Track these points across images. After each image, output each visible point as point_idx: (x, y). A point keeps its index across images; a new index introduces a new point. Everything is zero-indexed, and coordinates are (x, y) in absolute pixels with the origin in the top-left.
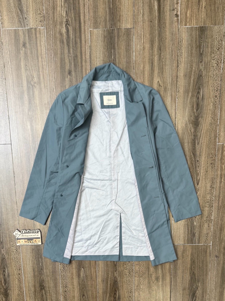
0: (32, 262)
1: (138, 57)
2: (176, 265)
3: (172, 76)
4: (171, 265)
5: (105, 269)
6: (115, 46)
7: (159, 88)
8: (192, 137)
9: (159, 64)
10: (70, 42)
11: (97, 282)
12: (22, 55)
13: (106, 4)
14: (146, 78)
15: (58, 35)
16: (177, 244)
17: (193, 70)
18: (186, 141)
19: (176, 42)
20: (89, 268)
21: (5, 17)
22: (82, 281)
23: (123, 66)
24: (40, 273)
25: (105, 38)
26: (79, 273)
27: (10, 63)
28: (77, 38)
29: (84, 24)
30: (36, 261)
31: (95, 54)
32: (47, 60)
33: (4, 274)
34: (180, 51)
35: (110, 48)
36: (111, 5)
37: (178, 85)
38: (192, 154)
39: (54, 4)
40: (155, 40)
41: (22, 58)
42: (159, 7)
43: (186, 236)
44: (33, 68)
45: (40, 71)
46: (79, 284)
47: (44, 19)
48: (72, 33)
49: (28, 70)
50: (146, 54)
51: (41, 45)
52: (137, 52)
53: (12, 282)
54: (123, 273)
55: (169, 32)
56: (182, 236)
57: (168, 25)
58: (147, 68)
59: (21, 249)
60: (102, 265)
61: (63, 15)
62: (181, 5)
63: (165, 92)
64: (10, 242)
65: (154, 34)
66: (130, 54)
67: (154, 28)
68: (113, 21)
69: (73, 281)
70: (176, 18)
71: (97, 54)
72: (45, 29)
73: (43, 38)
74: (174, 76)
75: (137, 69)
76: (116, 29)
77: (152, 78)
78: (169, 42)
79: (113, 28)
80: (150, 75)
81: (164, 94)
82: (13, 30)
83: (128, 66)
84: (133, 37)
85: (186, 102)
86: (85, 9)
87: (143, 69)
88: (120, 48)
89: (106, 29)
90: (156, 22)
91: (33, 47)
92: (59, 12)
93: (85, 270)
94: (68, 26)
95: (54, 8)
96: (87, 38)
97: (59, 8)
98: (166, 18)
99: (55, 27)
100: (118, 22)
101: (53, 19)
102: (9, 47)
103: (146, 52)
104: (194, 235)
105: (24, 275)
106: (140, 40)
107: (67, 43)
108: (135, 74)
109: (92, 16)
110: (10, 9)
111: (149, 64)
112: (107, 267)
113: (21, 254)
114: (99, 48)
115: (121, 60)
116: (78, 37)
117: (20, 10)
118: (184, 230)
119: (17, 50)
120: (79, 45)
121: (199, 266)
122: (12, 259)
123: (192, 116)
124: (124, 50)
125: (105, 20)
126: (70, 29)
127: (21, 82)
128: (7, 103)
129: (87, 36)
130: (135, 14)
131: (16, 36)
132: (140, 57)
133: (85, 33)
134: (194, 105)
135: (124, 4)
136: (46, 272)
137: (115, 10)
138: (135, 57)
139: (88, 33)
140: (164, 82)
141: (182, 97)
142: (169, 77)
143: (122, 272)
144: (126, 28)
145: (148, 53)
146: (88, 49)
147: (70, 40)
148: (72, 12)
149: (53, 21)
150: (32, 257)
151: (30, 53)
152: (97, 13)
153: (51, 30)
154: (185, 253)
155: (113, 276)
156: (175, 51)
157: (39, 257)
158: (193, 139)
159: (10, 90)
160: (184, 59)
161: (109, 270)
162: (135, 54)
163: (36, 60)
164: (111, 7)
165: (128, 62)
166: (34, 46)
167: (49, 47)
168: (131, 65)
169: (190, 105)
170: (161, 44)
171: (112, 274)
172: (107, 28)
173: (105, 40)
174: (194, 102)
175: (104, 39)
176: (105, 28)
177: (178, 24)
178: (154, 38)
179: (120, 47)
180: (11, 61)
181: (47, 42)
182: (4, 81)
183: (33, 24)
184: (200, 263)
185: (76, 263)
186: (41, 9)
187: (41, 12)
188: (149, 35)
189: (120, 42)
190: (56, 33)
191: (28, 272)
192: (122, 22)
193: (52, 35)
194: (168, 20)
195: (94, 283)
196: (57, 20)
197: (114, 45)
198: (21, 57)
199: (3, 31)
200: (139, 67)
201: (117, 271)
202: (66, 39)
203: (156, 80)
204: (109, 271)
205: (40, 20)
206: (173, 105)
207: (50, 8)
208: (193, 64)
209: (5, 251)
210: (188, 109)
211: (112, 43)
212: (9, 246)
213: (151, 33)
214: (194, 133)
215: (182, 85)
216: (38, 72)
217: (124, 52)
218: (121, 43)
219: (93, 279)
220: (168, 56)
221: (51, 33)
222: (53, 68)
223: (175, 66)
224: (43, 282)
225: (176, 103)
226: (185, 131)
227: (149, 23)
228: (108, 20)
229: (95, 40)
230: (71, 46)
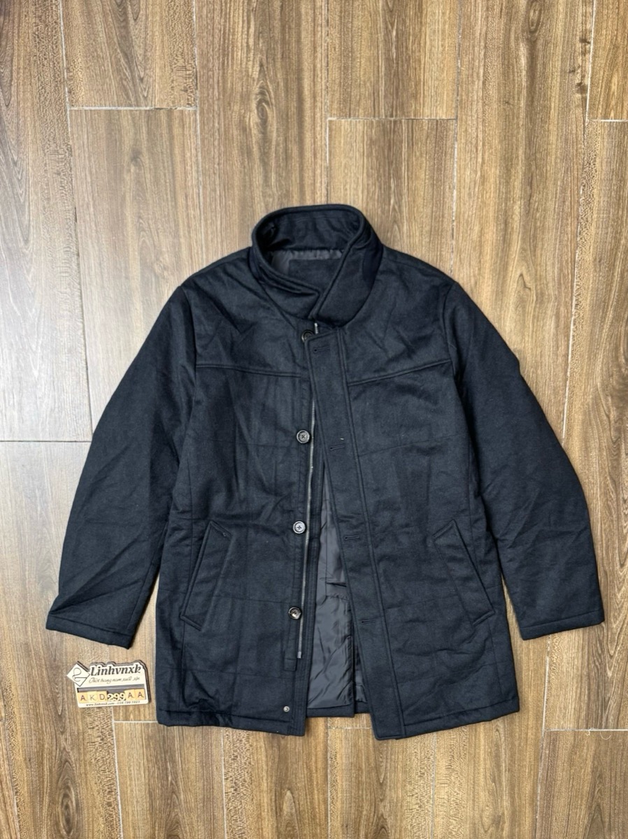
0: (147, 771)
1: (464, 204)
2: (551, 786)
3: (561, 262)
4: (537, 786)
5: (353, 794)
6: (401, 169)
7: (522, 292)
8: (612, 433)
9: (524, 226)
10: (269, 154)
11: (329, 829)
12: (128, 187)
13: (378, 46)
14: (488, 265)
15: (235, 132)
16: (556, 730)
17: (621, 247)
18: (593, 445)
19: (577, 164)
20: (307, 791)
21: (79, 73)
22: (287, 826)
23: (422, 227)
24: (169, 801)
25: (373, 146)
26: (280, 805)
27: (92, 209)
28: (291, 141)
29: (311, 104)
30: (159, 769)
31: (342, 190)
32: (201, 204)
33: (65, 804)
34: (585, 189)
35: (385, 175)
36: (394, 50)
37: (578, 287)
38: (609, 482)
39: (227, 41)
40: (517, 157)
41: (127, 196)
42: (532, 62)
43: (584, 707)
44: (160, 226)
45: (181, 233)
46: (279, 833)
47: (194, 84)
48: (275, 127)
49: (144, 230)
50: (488, 197)
51: (184, 160)
52: (464, 188)
53: (89, 827)
54: (402, 806)
55: (557, 135)
56: (573, 707)
57: (556, 114)
58: (491, 235)
59: (114, 735)
60: (344, 784)
61: (250, 74)
62: (594, 57)
63: (538, 306)
64: (84, 717)
65: (514, 138)
66: (444, 193)
67: (515, 121)
68: (397, 98)
69: (262, 825)
70: (578, 96)
71: (346, 190)
72: (198, 112)
73: (192, 140)
74: (567, 261)
75: (463, 236)
76: (406, 122)
77: (503, 263)
78: (556, 163)
79: (396, 116)
80: (500, 255)
81: (537, 310)
82: (103, 114)
83: (435, 227)
84: (454, 144)
85: (597, 337)
86: (315, 58)
87: (478, 239)
88: (416, 175)
89: (377, 119)
90: (522, 104)
91: (161, 164)
92: (241, 64)
93: (296, 796)
94: (266, 106)
95: (226, 52)
96: (319, 143)
97: (239, 54)
98: (549, 93)
99: (229, 108)
100: (413, 102)
101: (220, 84)
102: (90, 161)
103: (490, 188)
104: (605, 705)
105: (122, 808)
106: (473, 156)
107: (261, 155)
108: (455, 253)
109: (337, 81)
110: (96, 51)
111: (497, 224)
112: (359, 790)
113: (115, 749)
114: (355, 174)
115: (417, 210)
116: (295, 140)
117: (126, 55)
118: (579, 691)
119: (115, 172)
120: (295, 163)
121: (615, 787)
122: (90, 763)
123: (612, 376)
124: (427, 181)
125: (375, 93)
126: (272, 115)
127: (123, 265)
128: (83, 323)
129: (321, 137)
130: (463, 79)
131: (113, 130)
132: (471, 204)
133: (314, 129)
134: (620, 345)
135: (431, 50)
136: (186, 798)
137: (403, 66)
138: (456, 203)
139: (323, 129)
140: (537, 278)
141: (587, 321)
142: (553, 264)
143: (399, 804)
144: (432, 118)
145: (495, 192)
146: (321, 176)
147: (270, 148)
148: (278, 65)
149: (221, 89)
150: (147, 758)
151: (151, 183)
152: (350, 71)
153: (216, 116)
154: (578, 753)
155: (375, 812)
156: (571, 191)
157: (167, 758)
158: (614, 440)
159: (93, 288)
160: (598, 213)
161: (364, 797)
162: (457, 195)
163: (170, 203)
164: (393, 57)
165: (435, 219)
166: (163, 160)
167: (207, 167)
168: (445, 225)
169: (610, 344)
170: (533, 168)
171: (373, 807)
172: (379, 116)
173: (371, 153)
174: (620, 337)
175: (371, 146)
176: (374, 117)
177: (584, 113)
178: (512, 149)
179: (414, 174)
180: (94, 201)
181: (202, 150)
182: (73, 259)
183: (162, 97)
184: (618, 779)
185: (271, 776)
186: (188, 54)
187: (188, 62)
188: (500, 142)
189: (414, 159)
190: (229, 125)
191: (135, 800)
192: (422, 102)
193: (219, 130)
194: (557, 101)
195: (321, 833)
196: (232, 89)
197: (397, 167)
198: (124, 193)
199: (73, 114)
200: (469, 232)
201: (387, 801)
202: (259, 143)
203: (514, 269)
204: (363, 799)
205: (184, 87)
206: (560, 343)
207: (213, 50)
208: (621, 230)
209: (69, 741)
210: (604, 356)
211: (392, 162)
212: (81, 729)
213: (507, 136)
214: (617, 424)
215: (588, 288)
216: (175, 237)
217: (425, 186)
218: (419, 162)
219: (318, 820)
220: (551, 205)
221: (216, 125)
222: (219, 227)
223: (569, 232)
224: (177, 826)
225: (568, 336)
226: (592, 416)
227: (502, 107)
228: (382, 93)
229: (342, 149)
230: (273, 165)
